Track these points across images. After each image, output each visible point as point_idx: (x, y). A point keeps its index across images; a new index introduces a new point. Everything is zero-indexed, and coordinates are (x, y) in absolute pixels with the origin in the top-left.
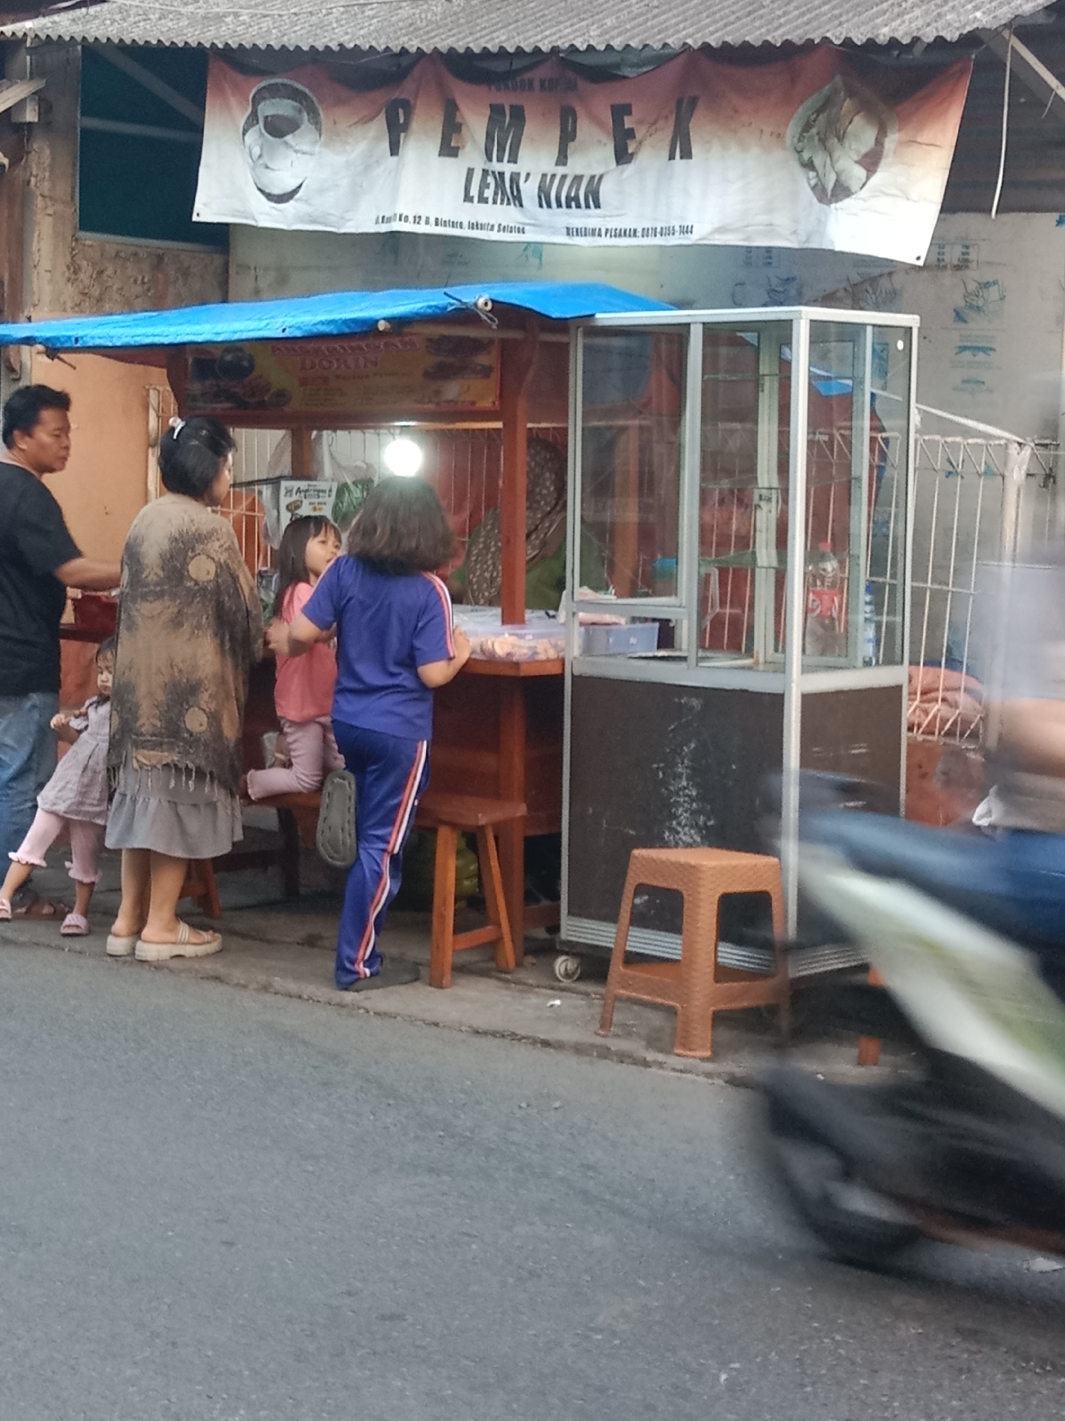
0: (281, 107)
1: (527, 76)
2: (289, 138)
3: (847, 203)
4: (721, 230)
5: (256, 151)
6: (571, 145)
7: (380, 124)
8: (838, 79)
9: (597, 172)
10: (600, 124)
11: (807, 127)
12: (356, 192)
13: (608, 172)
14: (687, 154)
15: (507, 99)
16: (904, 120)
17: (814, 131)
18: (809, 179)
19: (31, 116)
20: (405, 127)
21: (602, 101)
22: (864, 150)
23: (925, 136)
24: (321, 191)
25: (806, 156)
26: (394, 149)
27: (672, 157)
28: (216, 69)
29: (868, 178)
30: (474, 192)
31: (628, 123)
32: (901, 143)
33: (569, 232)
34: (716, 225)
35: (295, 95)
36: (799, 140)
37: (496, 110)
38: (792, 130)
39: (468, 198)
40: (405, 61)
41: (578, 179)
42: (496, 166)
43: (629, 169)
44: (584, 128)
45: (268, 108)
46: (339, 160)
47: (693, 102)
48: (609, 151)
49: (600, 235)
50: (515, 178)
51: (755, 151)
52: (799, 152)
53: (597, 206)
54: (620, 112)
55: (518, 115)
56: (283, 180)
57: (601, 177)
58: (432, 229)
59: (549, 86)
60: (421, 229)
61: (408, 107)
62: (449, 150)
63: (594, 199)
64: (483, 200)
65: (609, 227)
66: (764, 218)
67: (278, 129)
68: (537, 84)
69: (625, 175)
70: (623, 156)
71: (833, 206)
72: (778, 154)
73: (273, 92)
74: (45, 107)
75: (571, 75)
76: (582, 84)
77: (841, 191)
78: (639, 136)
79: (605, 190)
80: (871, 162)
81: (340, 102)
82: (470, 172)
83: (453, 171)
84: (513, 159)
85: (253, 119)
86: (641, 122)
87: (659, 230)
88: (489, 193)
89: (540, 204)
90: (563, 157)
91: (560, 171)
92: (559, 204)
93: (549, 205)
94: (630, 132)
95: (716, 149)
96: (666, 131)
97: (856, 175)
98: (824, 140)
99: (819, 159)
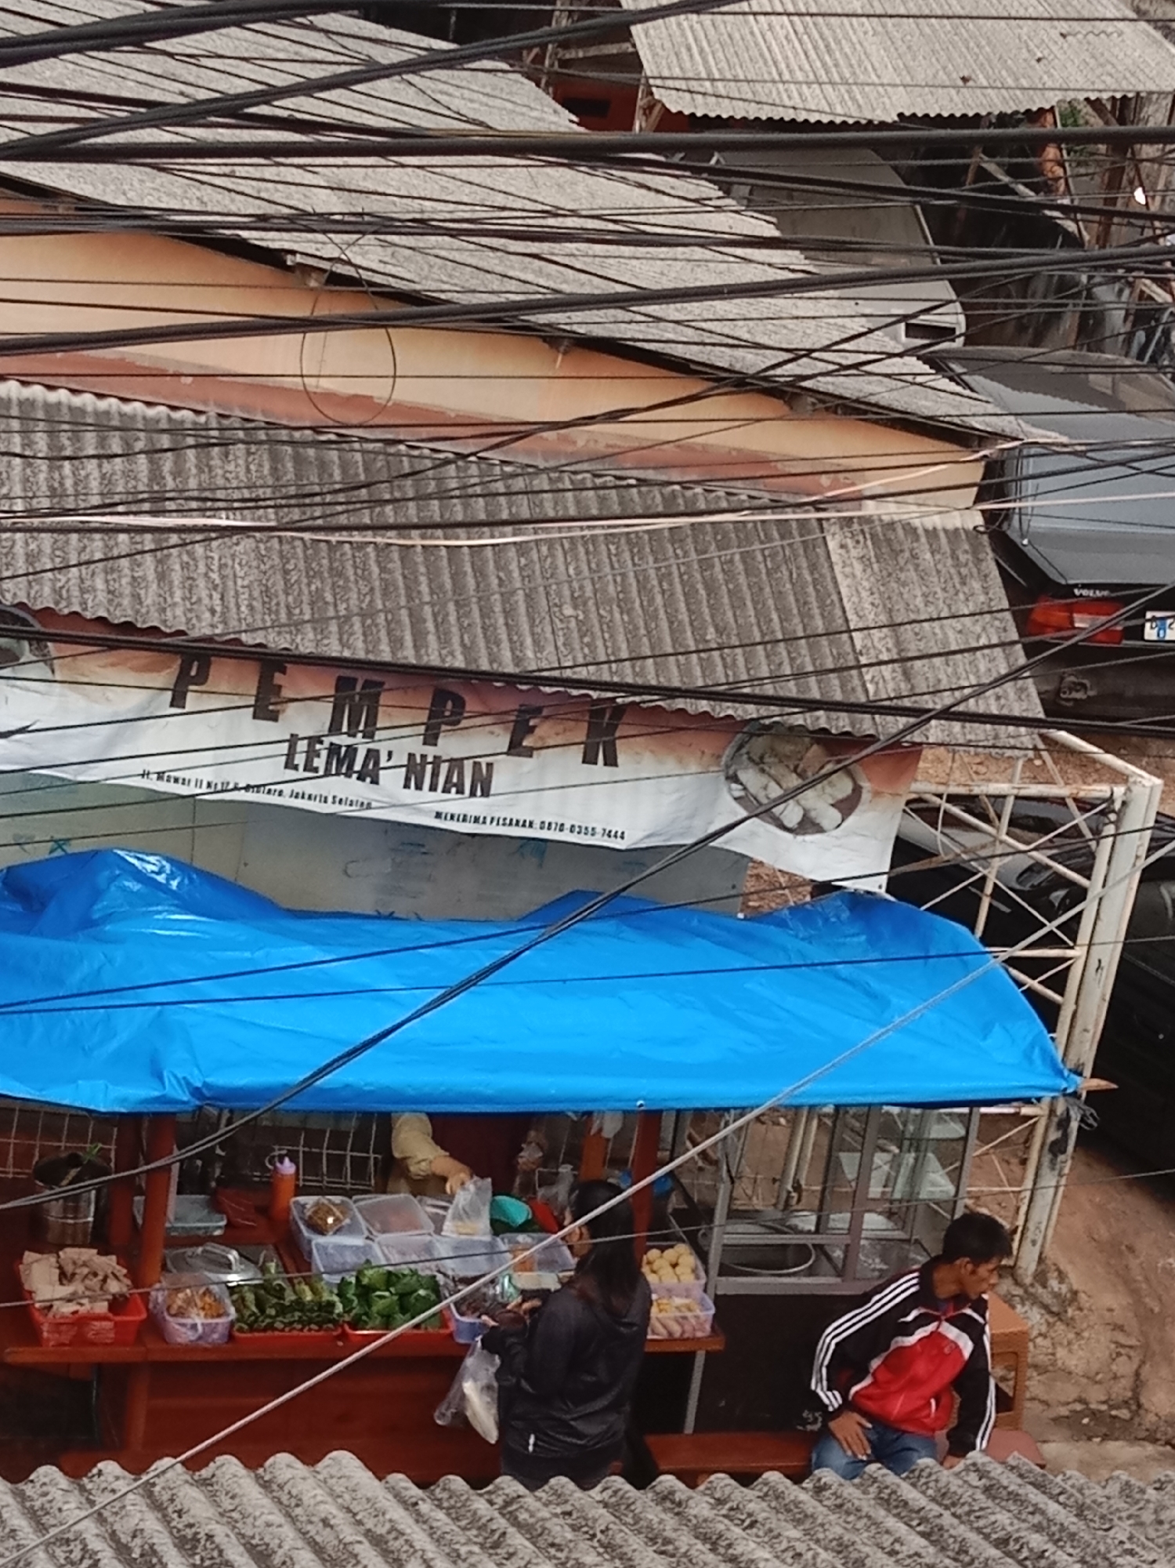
4: (649, 836)
6: (447, 728)
7: (166, 677)
9: (484, 757)
11: (740, 748)
13: (498, 762)
14: (612, 760)
15: (361, 674)
16: (868, 771)
17: (744, 750)
18: (731, 791)
20: (198, 681)
22: (840, 796)
25: (732, 770)
26: (180, 700)
27: (589, 760)
29: (843, 820)
30: (300, 759)
31: (532, 721)
32: (877, 793)
33: (438, 815)
34: (648, 832)
36: (731, 758)
37: (343, 686)
39: (290, 763)
41: (458, 763)
42: (343, 740)
43: (529, 762)
44: (475, 716)
48: (505, 742)
49: (484, 823)
50: (373, 755)
51: (694, 768)
52: (727, 769)
53: (486, 793)
55: (375, 691)
57: (491, 766)
58: (242, 795)
61: (207, 662)
62: (265, 709)
63: (483, 785)
64: (309, 767)
65: (496, 816)
69: (525, 769)
70: (515, 748)
71: (800, 838)
72: (713, 771)
77: (808, 825)
78: (538, 731)
79: (496, 781)
80: (847, 806)
82: (296, 741)
83: (272, 734)
84: (369, 735)
86: (545, 723)
87: (567, 826)
88: (320, 763)
89: (407, 786)
90: (431, 739)
91: (431, 752)
92: (433, 788)
93: (419, 787)
94: (532, 729)
95: (648, 761)
96: (578, 734)
97: (829, 816)
98: (758, 764)
99: (749, 777)
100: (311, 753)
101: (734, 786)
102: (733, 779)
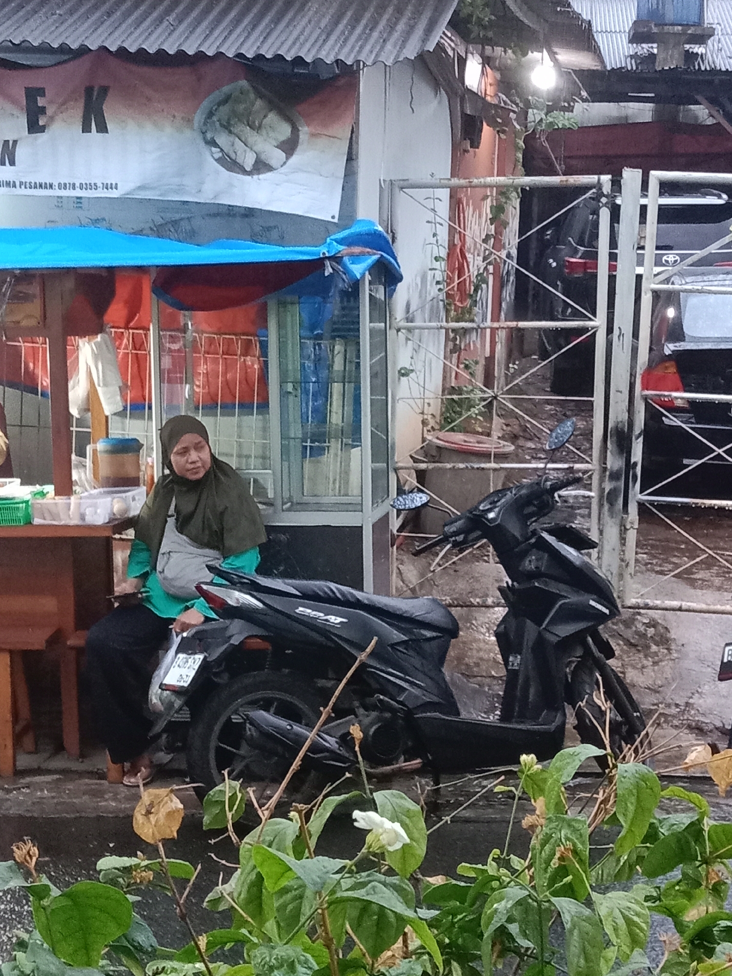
3: (269, 177)
4: (141, 188)
8: (243, 83)
9: (11, 138)
10: (14, 102)
11: (210, 114)
13: (21, 139)
14: (103, 128)
16: (309, 118)
17: (215, 118)
18: (212, 154)
21: (15, 83)
22: (282, 138)
25: (209, 136)
27: (86, 129)
29: (287, 158)
31: (41, 102)
32: (313, 135)
34: (139, 185)
36: (205, 124)
38: (199, 117)
47: (104, 90)
48: (23, 121)
49: (15, 186)
51: (169, 130)
52: (203, 133)
53: (12, 163)
54: (32, 94)
57: (15, 142)
63: (9, 158)
65: (24, 181)
66: (176, 180)
69: (39, 141)
70: (34, 127)
71: (255, 177)
72: (188, 133)
77: (261, 166)
78: (50, 111)
79: (20, 153)
80: (289, 147)
86: (51, 102)
87: (77, 185)
94: (43, 110)
95: (131, 125)
96: (77, 112)
97: (276, 156)
98: (227, 127)
99: (223, 139)
101: (214, 149)
102: (212, 143)
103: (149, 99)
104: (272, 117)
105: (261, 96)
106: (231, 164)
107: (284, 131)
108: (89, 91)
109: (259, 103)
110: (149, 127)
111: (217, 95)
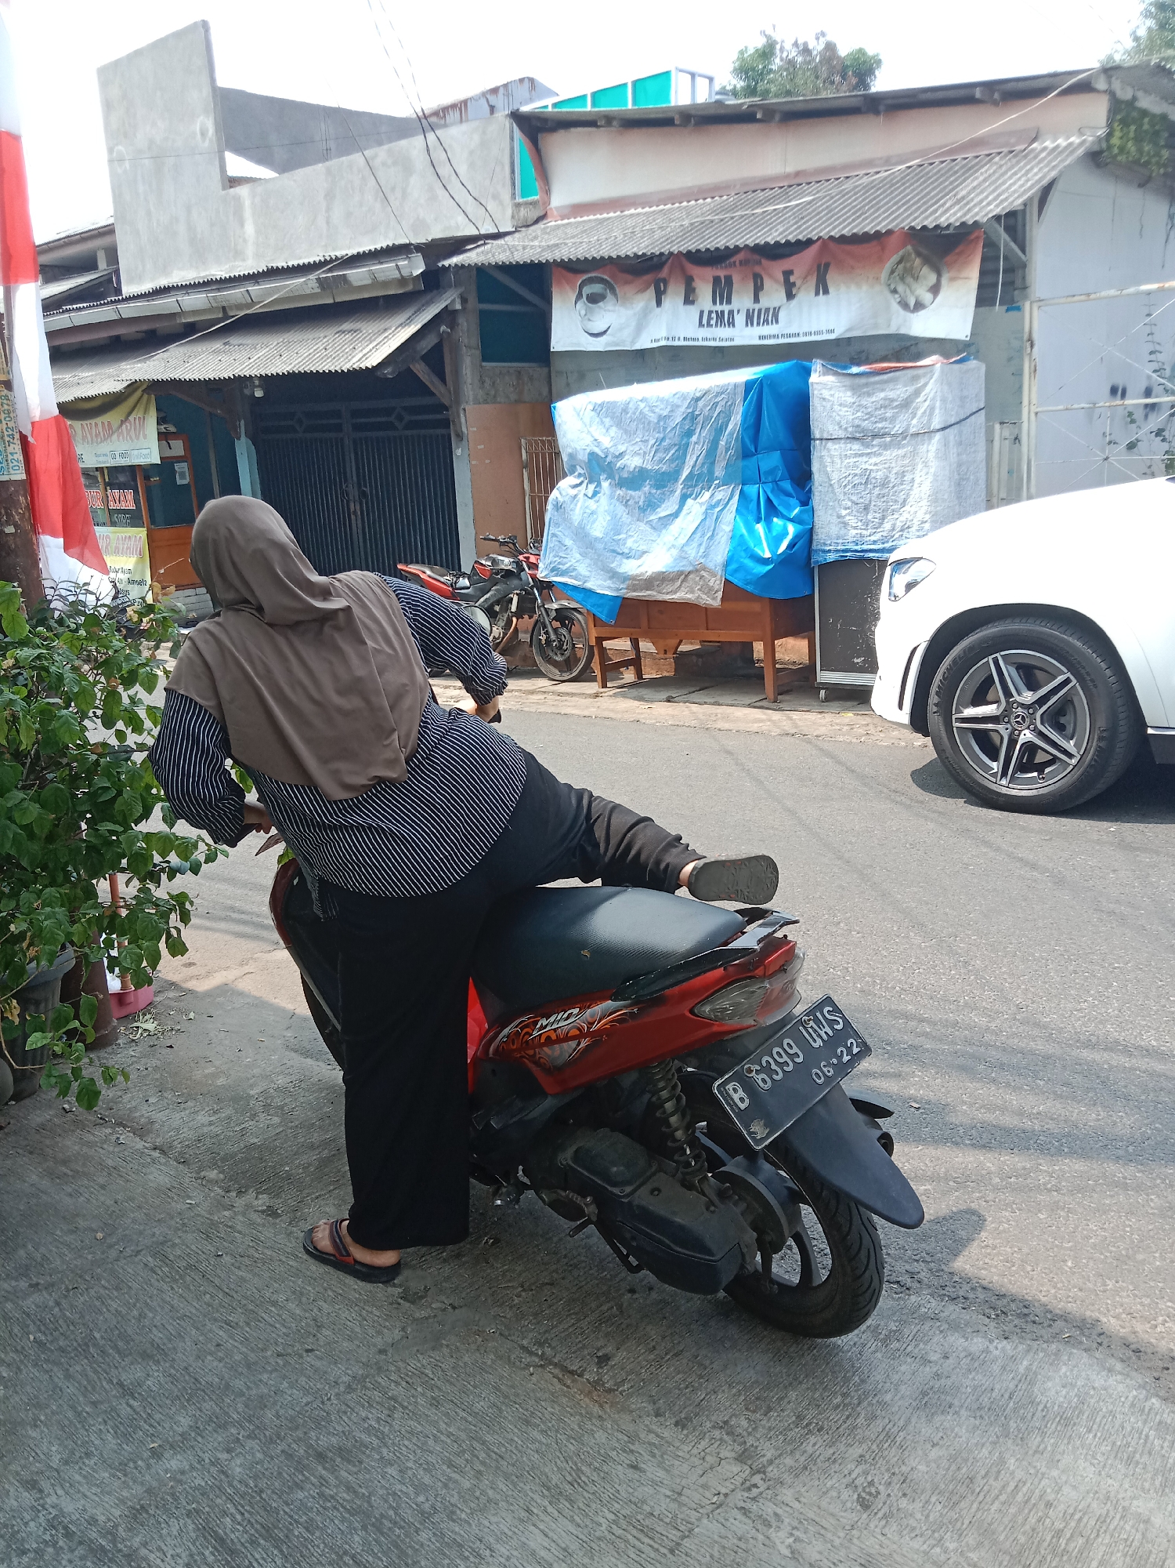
0: (597, 288)
1: (732, 260)
2: (601, 304)
3: (922, 313)
4: (850, 329)
5: (583, 312)
6: (761, 294)
7: (651, 292)
8: (909, 247)
9: (777, 305)
10: (776, 281)
11: (892, 272)
12: (639, 329)
13: (782, 305)
14: (826, 292)
15: (722, 273)
16: (950, 266)
17: (896, 274)
19: (458, 307)
20: (664, 292)
21: (778, 268)
23: (963, 275)
24: (621, 329)
26: (659, 303)
27: (817, 294)
28: (556, 273)
30: (705, 321)
31: (792, 279)
32: (952, 279)
33: (760, 338)
34: (847, 327)
35: (601, 281)
37: (716, 281)
38: (884, 274)
39: (701, 324)
40: (664, 259)
41: (767, 310)
42: (719, 308)
43: (794, 302)
44: (768, 283)
45: (587, 290)
46: (630, 312)
47: (827, 266)
48: (783, 294)
49: (780, 337)
50: (731, 313)
51: (864, 287)
53: (777, 322)
54: (788, 274)
55: (729, 281)
56: (598, 326)
57: (779, 307)
58: (682, 343)
59: (744, 263)
60: (676, 343)
61: (665, 282)
62: (689, 300)
63: (776, 319)
64: (709, 325)
65: (783, 333)
66: (872, 321)
67: (594, 299)
68: (737, 263)
69: (792, 305)
70: (790, 296)
72: (878, 288)
73: (591, 281)
74: (464, 301)
75: (756, 257)
76: (764, 262)
77: (919, 306)
78: (798, 284)
79: (782, 315)
80: (935, 290)
81: (627, 283)
82: (702, 313)
83: (693, 312)
84: (729, 302)
85: (579, 296)
86: (799, 278)
87: (814, 332)
88: (713, 322)
89: (747, 325)
90: (756, 300)
91: (757, 307)
92: (758, 324)
93: (752, 325)
94: (794, 284)
95: (843, 288)
96: (812, 282)
97: (927, 297)
98: (902, 279)
99: (901, 288)
100: (709, 318)
101: (897, 296)
102: (895, 291)
103: (853, 268)
104: (925, 270)
105: (919, 254)
106: (904, 305)
107: (932, 278)
108: (819, 266)
109: (918, 261)
110: (853, 288)
111: (895, 258)
